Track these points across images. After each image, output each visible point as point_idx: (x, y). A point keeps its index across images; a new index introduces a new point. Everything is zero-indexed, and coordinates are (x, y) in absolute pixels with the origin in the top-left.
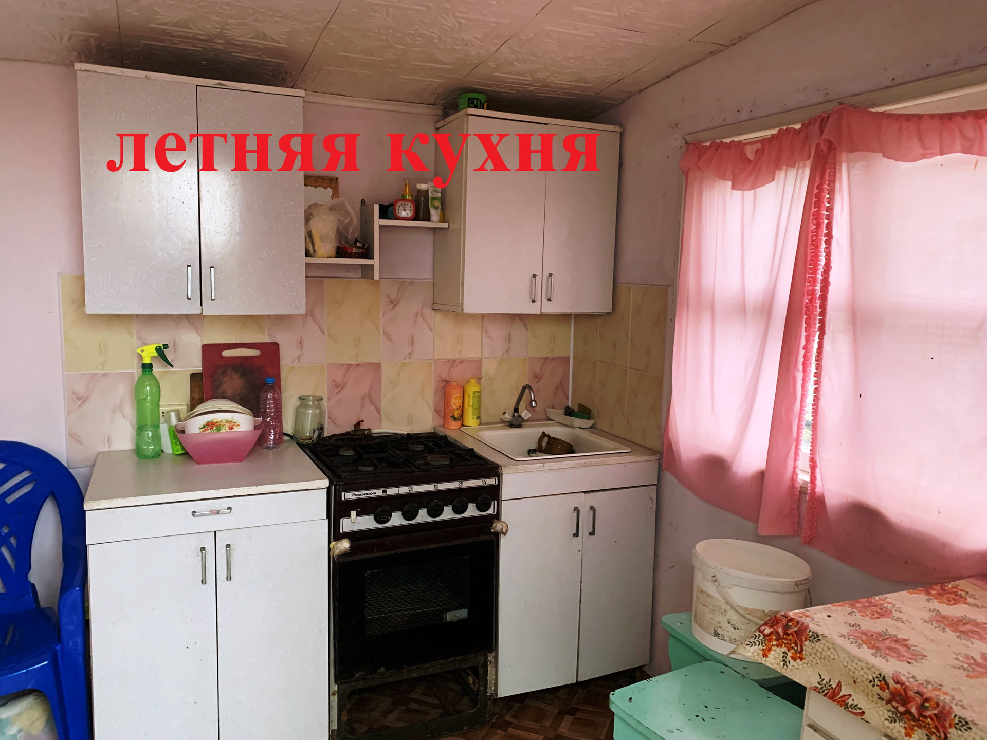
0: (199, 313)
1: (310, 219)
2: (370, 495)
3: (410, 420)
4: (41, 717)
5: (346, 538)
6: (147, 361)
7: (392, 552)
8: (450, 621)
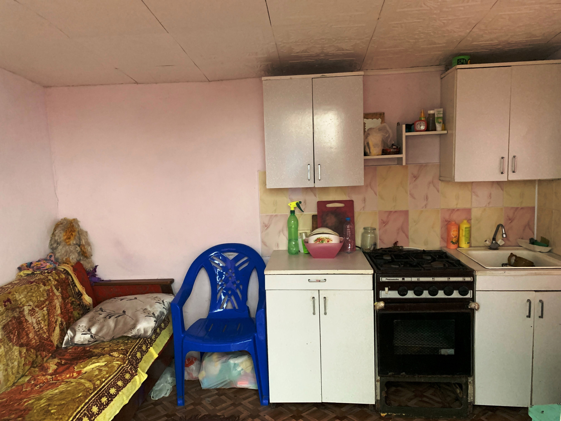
0: (313, 186)
1: (368, 136)
2: (395, 280)
3: (426, 243)
4: (250, 366)
5: (383, 301)
6: (292, 209)
7: (408, 312)
8: (443, 354)
